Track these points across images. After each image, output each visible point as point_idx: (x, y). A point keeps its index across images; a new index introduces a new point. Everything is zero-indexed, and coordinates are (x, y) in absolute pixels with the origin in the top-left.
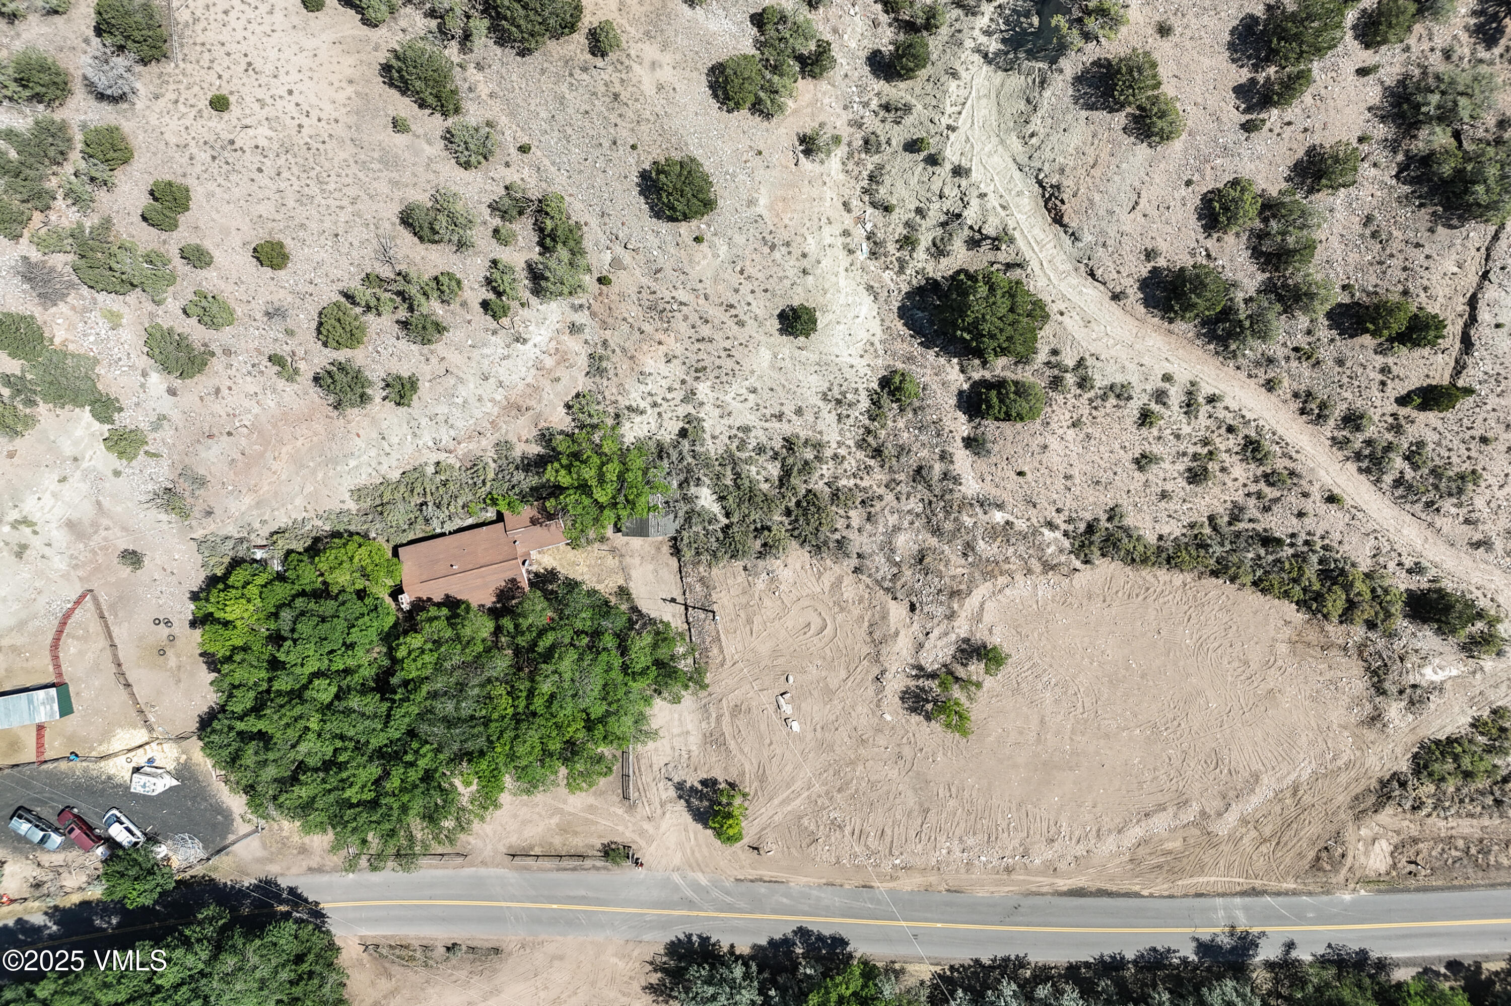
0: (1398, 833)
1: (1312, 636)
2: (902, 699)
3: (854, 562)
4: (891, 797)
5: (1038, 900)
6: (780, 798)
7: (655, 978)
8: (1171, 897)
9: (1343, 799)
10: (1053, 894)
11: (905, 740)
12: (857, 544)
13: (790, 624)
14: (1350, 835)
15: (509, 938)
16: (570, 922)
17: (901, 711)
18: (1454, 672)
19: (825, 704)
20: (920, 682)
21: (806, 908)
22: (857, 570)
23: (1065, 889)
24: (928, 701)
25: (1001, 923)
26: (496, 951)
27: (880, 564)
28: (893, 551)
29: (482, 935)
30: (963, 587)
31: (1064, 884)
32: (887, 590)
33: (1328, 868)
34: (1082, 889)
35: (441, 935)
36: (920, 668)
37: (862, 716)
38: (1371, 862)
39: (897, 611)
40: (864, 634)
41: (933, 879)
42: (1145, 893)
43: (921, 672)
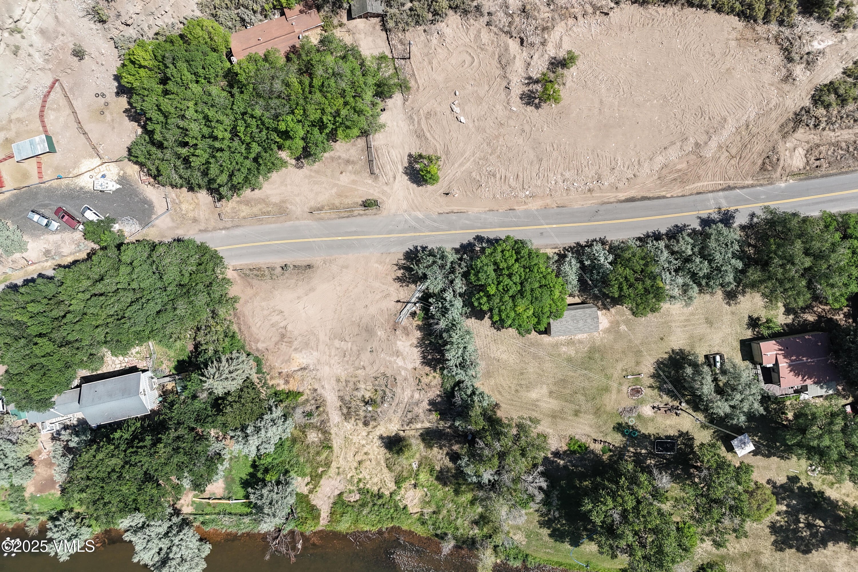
0: (808, 142)
1: (749, 34)
2: (521, 98)
3: (486, 18)
4: (520, 155)
5: (609, 206)
6: (458, 163)
7: (400, 273)
8: (682, 196)
9: (774, 127)
10: (617, 202)
11: (525, 121)
12: (487, 7)
13: (453, 62)
14: (781, 147)
15: (316, 259)
16: (349, 246)
17: (521, 105)
18: (830, 43)
19: (478, 106)
20: (530, 87)
21: (479, 225)
22: (488, 24)
23: (623, 198)
24: (535, 98)
25: (589, 221)
26: (309, 266)
27: (501, 18)
28: (507, 7)
29: (302, 259)
30: (549, 24)
31: (622, 196)
32: (506, 33)
33: (770, 168)
34: (633, 197)
35: (278, 261)
36: (530, 78)
37: (500, 111)
38: (794, 162)
39: (513, 45)
40: (496, 63)
41: (549, 201)
42: (669, 195)
43: (531, 81)
